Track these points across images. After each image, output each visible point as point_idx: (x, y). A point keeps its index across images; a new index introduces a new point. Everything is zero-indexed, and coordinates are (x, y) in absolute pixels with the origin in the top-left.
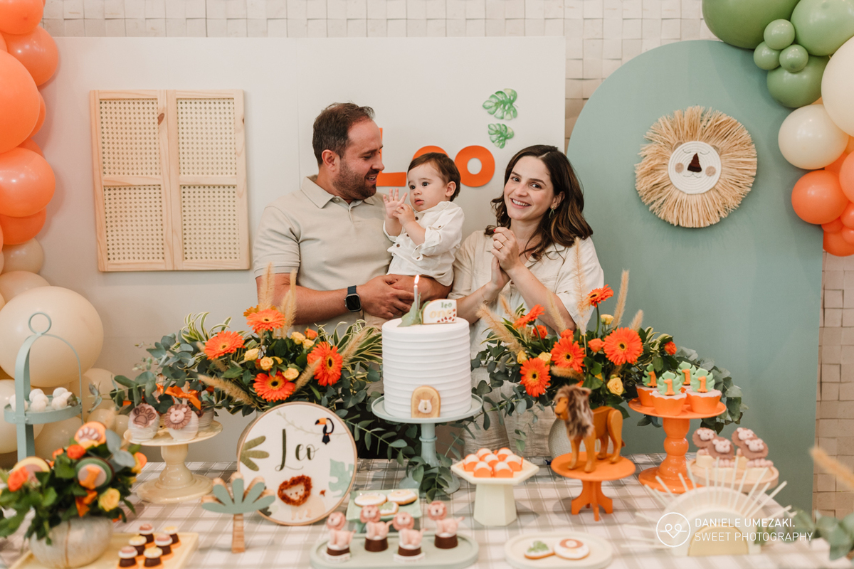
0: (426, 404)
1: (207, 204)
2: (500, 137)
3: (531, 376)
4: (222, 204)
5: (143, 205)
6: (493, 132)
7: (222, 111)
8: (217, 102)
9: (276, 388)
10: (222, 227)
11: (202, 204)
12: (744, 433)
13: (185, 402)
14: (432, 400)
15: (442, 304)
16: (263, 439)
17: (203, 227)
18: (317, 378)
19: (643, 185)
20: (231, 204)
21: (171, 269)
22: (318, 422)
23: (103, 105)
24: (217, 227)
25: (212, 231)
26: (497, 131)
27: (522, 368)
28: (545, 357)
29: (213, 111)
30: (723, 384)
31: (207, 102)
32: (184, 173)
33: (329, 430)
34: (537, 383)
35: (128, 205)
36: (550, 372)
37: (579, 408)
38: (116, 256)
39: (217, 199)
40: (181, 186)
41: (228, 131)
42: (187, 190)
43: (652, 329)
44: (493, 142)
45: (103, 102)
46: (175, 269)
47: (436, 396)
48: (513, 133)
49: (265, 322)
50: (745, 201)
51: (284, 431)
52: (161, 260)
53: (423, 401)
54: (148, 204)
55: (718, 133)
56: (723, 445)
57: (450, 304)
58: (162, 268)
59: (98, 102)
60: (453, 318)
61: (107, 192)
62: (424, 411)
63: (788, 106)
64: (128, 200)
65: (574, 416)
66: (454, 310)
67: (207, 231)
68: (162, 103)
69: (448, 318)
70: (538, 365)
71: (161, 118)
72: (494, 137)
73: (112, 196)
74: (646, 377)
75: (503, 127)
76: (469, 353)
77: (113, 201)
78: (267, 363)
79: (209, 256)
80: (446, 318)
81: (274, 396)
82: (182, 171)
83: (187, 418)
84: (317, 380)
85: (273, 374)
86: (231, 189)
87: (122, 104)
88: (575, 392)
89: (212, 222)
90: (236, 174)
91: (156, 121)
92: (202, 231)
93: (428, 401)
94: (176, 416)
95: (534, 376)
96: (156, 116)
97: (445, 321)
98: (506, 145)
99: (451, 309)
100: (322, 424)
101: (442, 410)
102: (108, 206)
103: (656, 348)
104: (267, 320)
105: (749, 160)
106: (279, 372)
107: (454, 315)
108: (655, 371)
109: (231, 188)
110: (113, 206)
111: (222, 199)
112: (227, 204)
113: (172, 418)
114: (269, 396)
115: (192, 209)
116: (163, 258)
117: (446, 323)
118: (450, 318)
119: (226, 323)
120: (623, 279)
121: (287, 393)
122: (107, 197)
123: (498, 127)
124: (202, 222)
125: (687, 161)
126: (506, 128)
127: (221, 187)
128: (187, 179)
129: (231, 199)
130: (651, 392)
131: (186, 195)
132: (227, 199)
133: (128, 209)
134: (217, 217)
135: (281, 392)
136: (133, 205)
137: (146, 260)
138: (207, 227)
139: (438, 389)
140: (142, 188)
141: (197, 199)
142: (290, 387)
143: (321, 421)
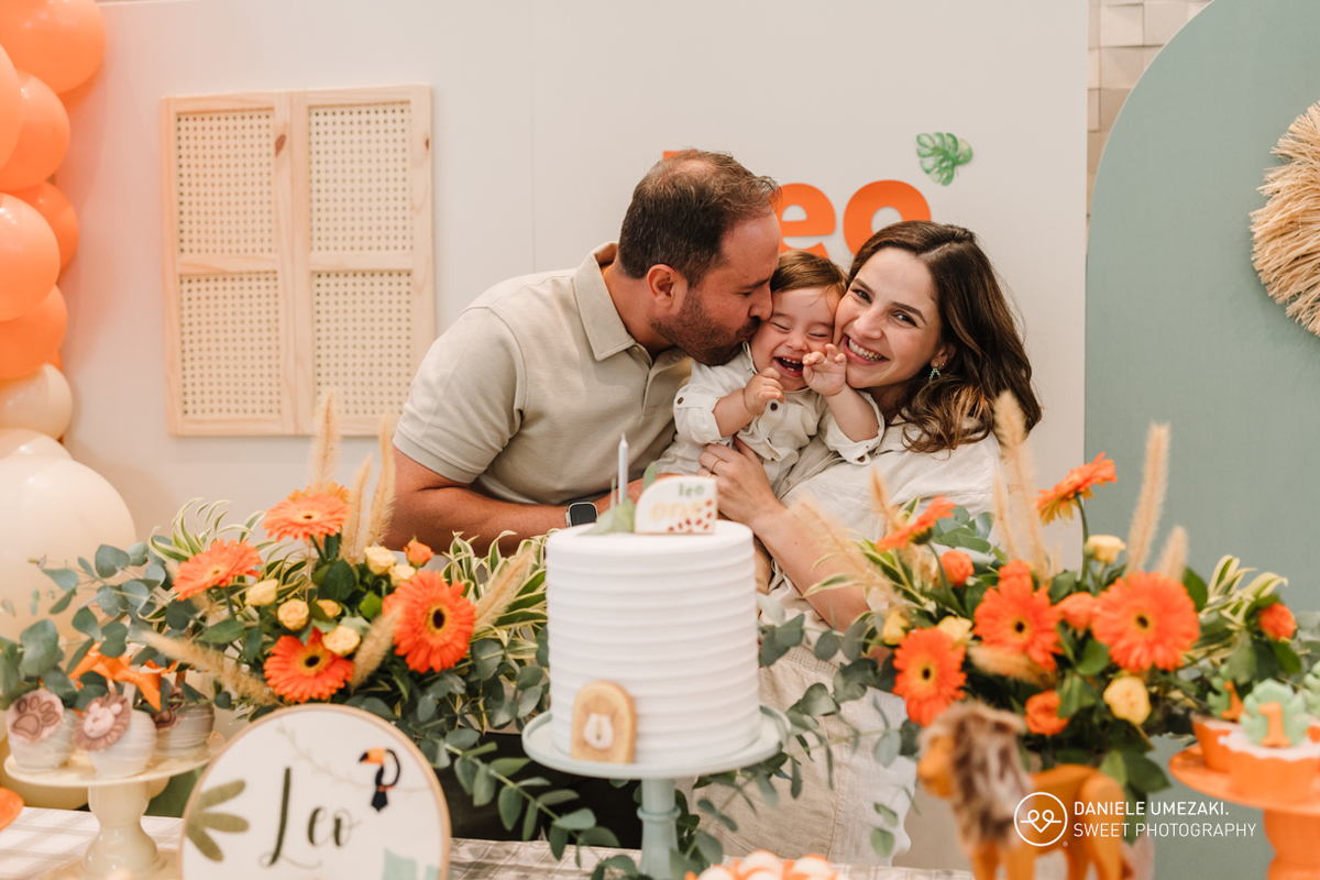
0: (599, 725)
1: (359, 307)
2: (942, 161)
3: (919, 673)
4: (386, 306)
5: (246, 309)
6: (927, 151)
7: (390, 126)
8: (381, 109)
9: (313, 670)
10: (386, 351)
11: (350, 307)
13: (129, 692)
14: (613, 716)
15: (681, 487)
16: (238, 788)
17: (350, 351)
18: (401, 652)
19: (1271, 257)
20: (404, 306)
21: (290, 430)
22: (365, 757)
23: (183, 124)
24: (377, 351)
25: (367, 361)
26: (936, 149)
27: (898, 652)
28: (955, 628)
29: (373, 127)
31: (364, 110)
32: (320, 249)
33: (388, 779)
34: (932, 691)
35: (221, 310)
36: (967, 664)
37: (983, 768)
38: (199, 407)
39: (377, 297)
40: (313, 272)
41: (400, 165)
42: (323, 281)
43: (1236, 562)
44: (928, 172)
45: (183, 118)
46: (300, 432)
47: (624, 709)
48: (970, 151)
49: (307, 521)
51: (288, 773)
52: (275, 416)
53: (594, 718)
54: (255, 309)
57: (700, 489)
58: (276, 429)
59: (173, 118)
60: (705, 521)
61: (186, 286)
62: (593, 741)
64: (221, 302)
66: (709, 503)
67: (359, 360)
68: (281, 117)
69: (693, 520)
70: (936, 647)
71: (280, 143)
72: (930, 162)
73: (194, 294)
74: (1217, 693)
75: (950, 140)
77: (194, 303)
78: (293, 613)
79: (361, 408)
80: (688, 522)
81: (301, 689)
82: (316, 244)
83: (121, 724)
85: (306, 638)
86: (404, 279)
87: (207, 120)
89: (368, 343)
90: (411, 248)
91: (272, 150)
92: (350, 361)
93: (605, 721)
94: (95, 720)
95: (926, 674)
96: (272, 141)
97: (686, 528)
98: (955, 178)
99: (701, 500)
100: (375, 761)
101: (642, 745)
102: (186, 312)
103: (1239, 619)
104: (309, 517)
106: (310, 632)
107: (709, 515)
108: (1234, 682)
109: (404, 275)
110: (194, 312)
111: (386, 297)
112: (395, 307)
113: (88, 725)
114: (289, 689)
115: (332, 317)
116: (279, 411)
117: (690, 532)
118: (699, 522)
120: (1153, 443)
121: (330, 683)
122: (186, 295)
123: (937, 140)
124: (350, 342)
126: (955, 141)
127: (386, 275)
128: (323, 259)
129: (404, 298)
130: (1226, 733)
131: (323, 290)
132: (395, 298)
133: (221, 319)
134: (377, 334)
135: (318, 681)
136: (230, 310)
137: (249, 415)
138: (359, 352)
139: (634, 691)
140: (246, 277)
141: (341, 298)
142: (340, 671)
143: (373, 756)
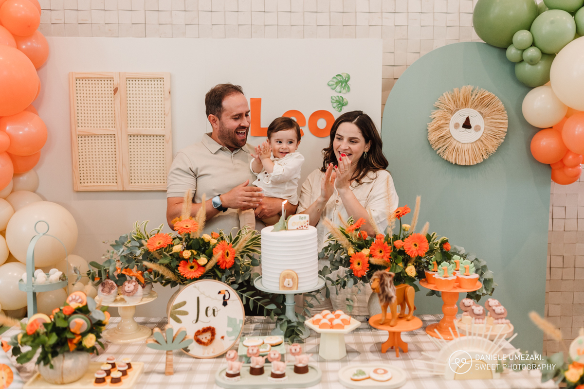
1: (146, 147)
2: (339, 105)
3: (357, 264)
4: (155, 147)
5: (103, 147)
6: (334, 101)
7: (156, 86)
8: (153, 80)
9: (193, 270)
10: (155, 162)
11: (142, 147)
12: (493, 302)
13: (134, 279)
14: (293, 279)
15: (300, 217)
16: (184, 303)
17: (142, 162)
18: (219, 264)
19: (433, 137)
20: (162, 147)
21: (121, 190)
22: (220, 292)
23: (78, 82)
24: (152, 162)
25: (148, 165)
26: (337, 100)
27: (351, 258)
28: (366, 252)
29: (150, 86)
30: (480, 270)
31: (146, 80)
32: (131, 127)
33: (227, 298)
34: (361, 268)
35: (94, 147)
36: (369, 262)
37: (387, 285)
38: (86, 181)
39: (152, 144)
40: (128, 135)
41: (160, 99)
42: (132, 138)
43: (436, 233)
44: (334, 108)
45: (78, 80)
46: (124, 190)
47: (295, 277)
48: (347, 101)
50: (500, 148)
51: (198, 298)
52: (115, 184)
53: (287, 280)
54: (107, 147)
55: (482, 103)
56: (478, 309)
57: (305, 217)
58: (115, 189)
59: (75, 79)
60: (307, 226)
61: (80, 139)
62: (287, 286)
63: (528, 86)
64: (94, 144)
65: (384, 290)
66: (307, 221)
67: (145, 165)
68: (116, 81)
69: (303, 226)
70: (361, 257)
71: (116, 90)
72: (335, 105)
73: (83, 142)
74: (431, 265)
75: (341, 98)
76: (317, 249)
77: (83, 145)
78: (187, 254)
79: (146, 181)
80: (302, 226)
81: (192, 275)
82: (129, 125)
83: (136, 289)
84: (219, 266)
85: (191, 261)
86: (161, 138)
87: (90, 81)
88: (384, 275)
89: (149, 159)
90: (164, 127)
91: (113, 92)
92: (142, 165)
93: (290, 280)
94: (129, 287)
95: (359, 264)
96: (113, 89)
97: (301, 228)
98: (343, 110)
99: (306, 220)
100: (222, 294)
101: (299, 285)
102: (80, 148)
103: (438, 246)
104: (187, 226)
105: (503, 121)
106: (195, 260)
107: (308, 224)
108: (437, 261)
109: (162, 136)
110: (83, 148)
111: (155, 144)
112: (158, 147)
113: (126, 289)
114: (188, 275)
115: (136, 150)
116: (116, 182)
117: (302, 229)
118: (305, 226)
119: (160, 228)
120: (417, 201)
121: (200, 273)
122: (80, 142)
123: (337, 98)
124: (142, 159)
125: (462, 121)
126: (343, 98)
127: (155, 136)
128: (133, 130)
129: (162, 144)
130: (434, 274)
131: (132, 141)
132: (158, 144)
133: (94, 150)
134: (152, 156)
135: (196, 273)
136: (97, 147)
137: (105, 184)
138: (146, 162)
139: (297, 272)
140: (103, 136)
141: (139, 144)
142: (202, 269)
143: (222, 292)
